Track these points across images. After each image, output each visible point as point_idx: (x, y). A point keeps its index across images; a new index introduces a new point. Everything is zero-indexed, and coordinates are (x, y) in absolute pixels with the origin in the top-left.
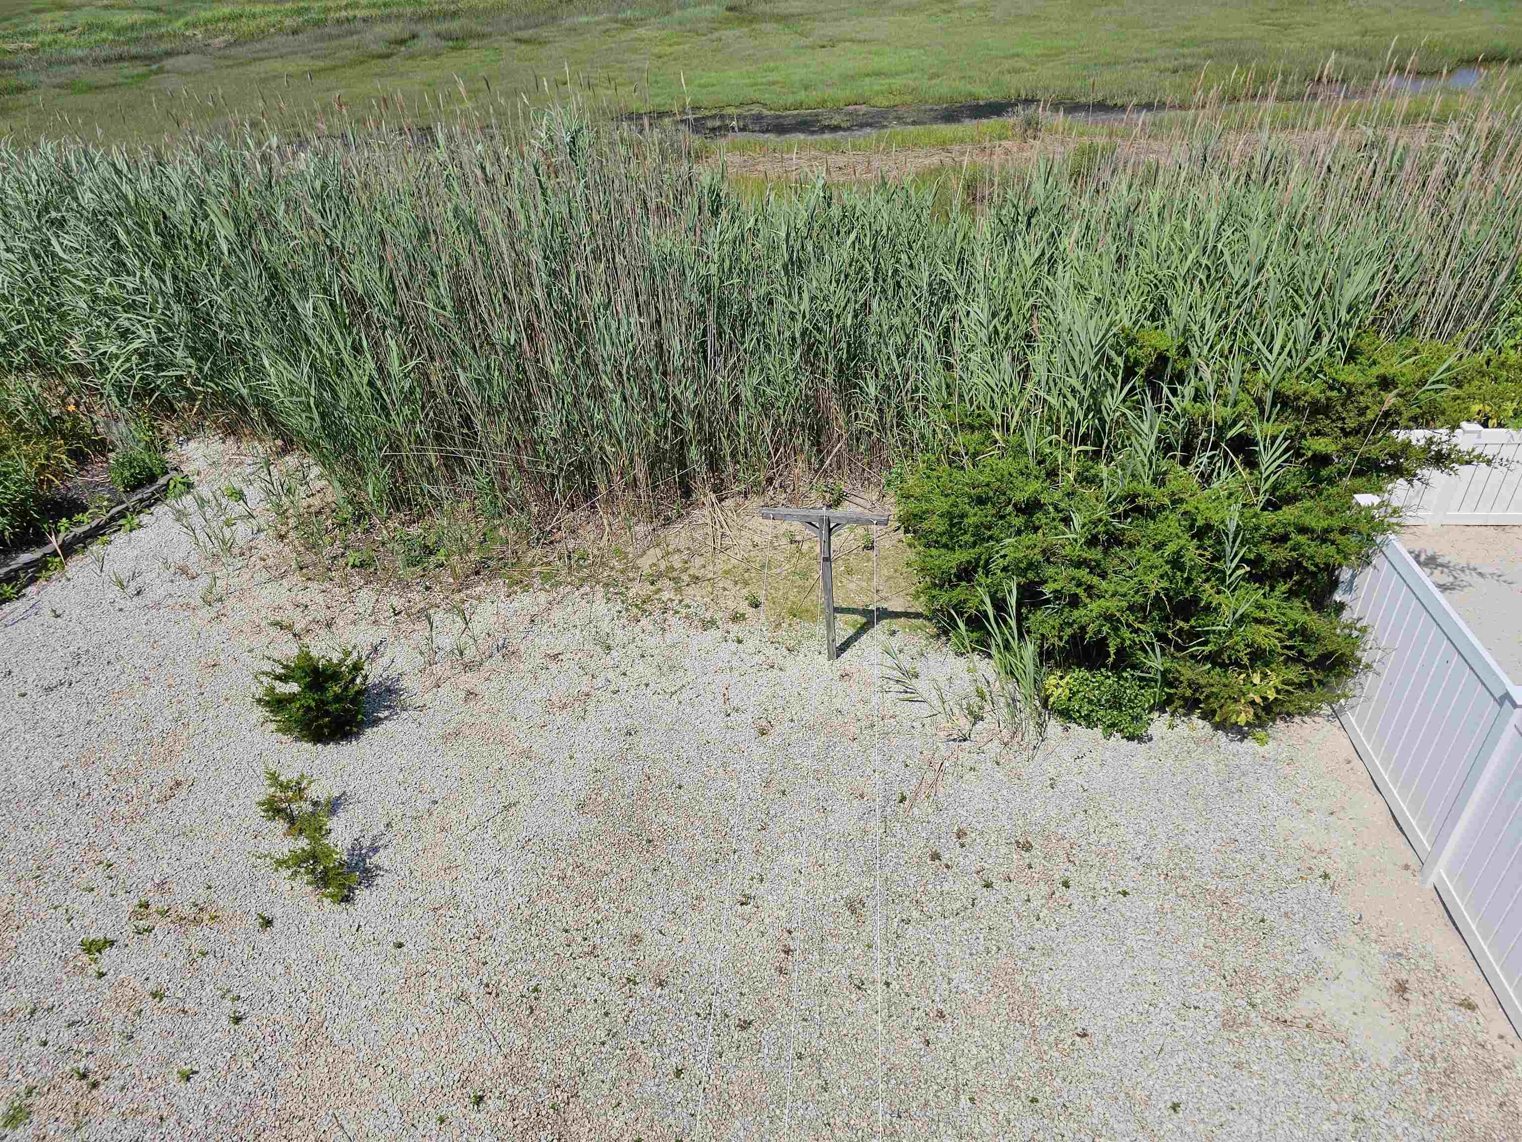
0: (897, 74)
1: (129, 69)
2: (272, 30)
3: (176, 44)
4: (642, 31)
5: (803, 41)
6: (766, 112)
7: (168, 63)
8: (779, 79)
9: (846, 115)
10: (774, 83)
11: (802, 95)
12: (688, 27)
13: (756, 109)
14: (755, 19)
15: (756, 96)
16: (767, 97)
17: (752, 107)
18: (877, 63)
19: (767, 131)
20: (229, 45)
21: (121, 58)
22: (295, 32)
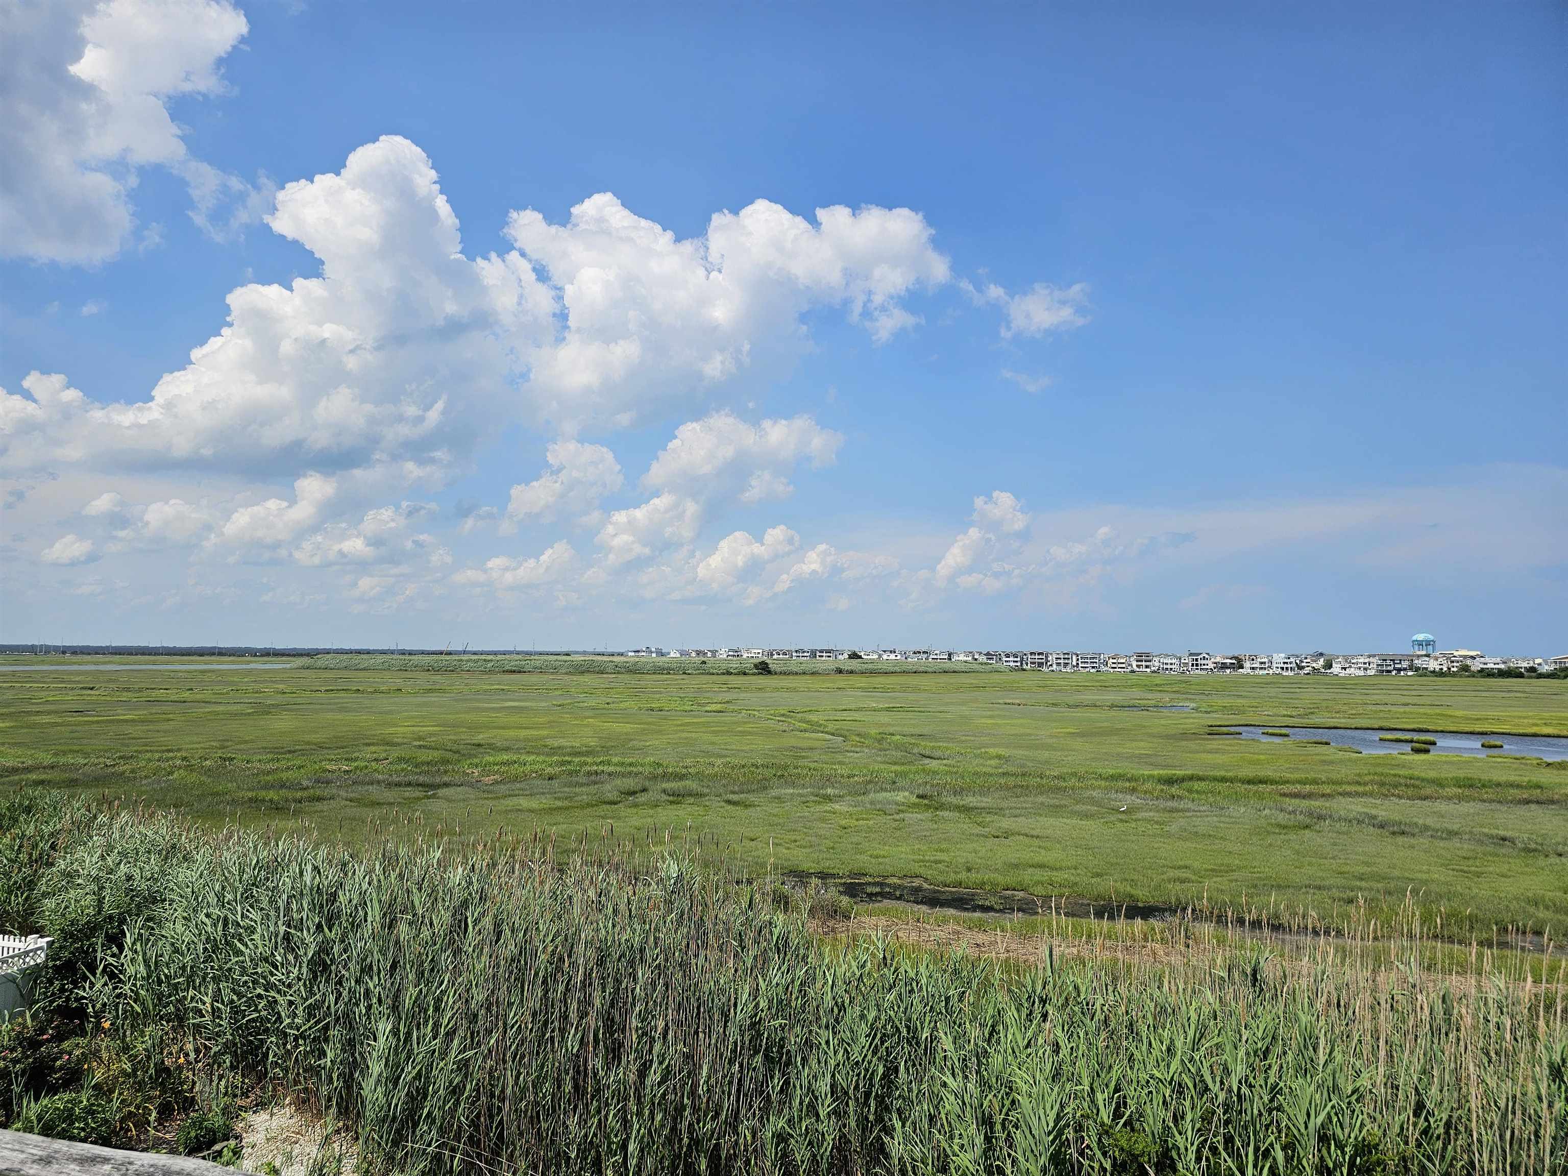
0: (1061, 869)
1: (410, 793)
2: (534, 775)
3: (457, 779)
4: (837, 807)
5: (978, 830)
6: (926, 886)
7: (442, 792)
8: (947, 859)
9: (1001, 897)
10: (940, 862)
11: (963, 876)
12: (878, 807)
13: (917, 883)
14: (941, 807)
15: (922, 871)
16: (929, 873)
17: (915, 880)
18: (1043, 857)
19: (922, 903)
20: (496, 782)
21: (409, 784)
22: (550, 778)
